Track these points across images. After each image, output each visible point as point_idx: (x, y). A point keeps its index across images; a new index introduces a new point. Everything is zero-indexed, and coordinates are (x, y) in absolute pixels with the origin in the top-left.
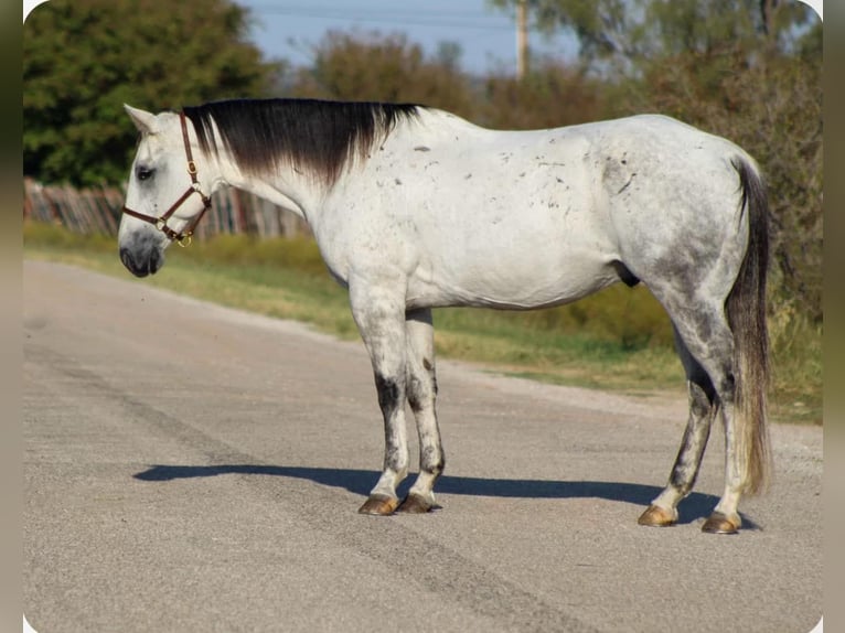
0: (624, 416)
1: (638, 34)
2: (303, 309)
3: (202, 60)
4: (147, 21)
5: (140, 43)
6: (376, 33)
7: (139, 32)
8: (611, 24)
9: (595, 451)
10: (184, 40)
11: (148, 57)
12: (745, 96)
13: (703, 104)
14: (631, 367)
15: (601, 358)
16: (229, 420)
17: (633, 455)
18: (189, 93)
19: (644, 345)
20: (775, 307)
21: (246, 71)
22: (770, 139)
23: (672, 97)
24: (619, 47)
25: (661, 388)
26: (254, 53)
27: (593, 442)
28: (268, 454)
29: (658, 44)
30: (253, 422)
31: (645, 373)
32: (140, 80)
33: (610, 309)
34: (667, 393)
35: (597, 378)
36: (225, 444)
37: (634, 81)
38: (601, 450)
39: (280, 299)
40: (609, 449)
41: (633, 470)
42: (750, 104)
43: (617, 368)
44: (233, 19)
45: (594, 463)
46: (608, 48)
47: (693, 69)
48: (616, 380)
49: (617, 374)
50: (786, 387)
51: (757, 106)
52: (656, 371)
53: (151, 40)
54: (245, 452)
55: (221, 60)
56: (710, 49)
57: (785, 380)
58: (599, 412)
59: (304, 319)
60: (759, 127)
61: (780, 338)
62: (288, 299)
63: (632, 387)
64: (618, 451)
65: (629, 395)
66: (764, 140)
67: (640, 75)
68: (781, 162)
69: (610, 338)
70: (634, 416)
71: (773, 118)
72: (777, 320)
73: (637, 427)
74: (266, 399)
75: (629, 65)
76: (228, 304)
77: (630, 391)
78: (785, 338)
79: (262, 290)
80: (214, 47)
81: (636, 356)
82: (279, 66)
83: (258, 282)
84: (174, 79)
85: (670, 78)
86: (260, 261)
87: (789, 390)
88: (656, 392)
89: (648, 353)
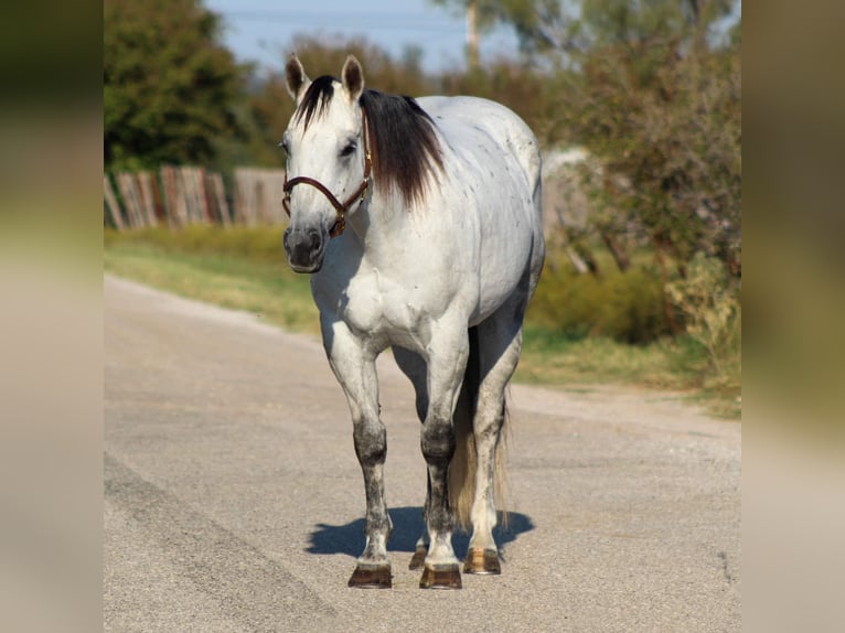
0: (563, 419)
1: (574, 28)
2: (254, 299)
3: (179, 62)
4: (127, 27)
5: (122, 48)
6: (339, 36)
7: (121, 37)
8: (548, 21)
9: (530, 467)
10: (162, 44)
11: (129, 60)
12: (681, 87)
13: (639, 95)
14: (571, 359)
15: (541, 349)
16: (140, 438)
17: (571, 471)
18: (167, 92)
19: (585, 335)
20: (715, 298)
21: (220, 72)
22: (706, 128)
23: (607, 88)
24: (557, 41)
25: (602, 382)
26: (227, 56)
27: (528, 455)
28: (171, 480)
29: (593, 38)
30: (166, 439)
31: (584, 365)
32: (122, 80)
33: (552, 296)
34: (606, 388)
35: (537, 371)
36: (128, 469)
37: (570, 73)
38: (537, 467)
39: (234, 288)
40: (546, 465)
41: (570, 492)
42: (686, 93)
43: (557, 359)
44: (208, 24)
45: (528, 484)
46: (546, 44)
47: (628, 61)
48: (557, 373)
49: (558, 366)
50: (729, 382)
51: (694, 96)
52: (595, 363)
53: (131, 45)
54: (146, 479)
55: (196, 61)
56: (643, 40)
57: (728, 374)
58: (536, 415)
59: (255, 310)
60: (695, 117)
61: (721, 332)
62: (242, 288)
63: (573, 381)
64: (555, 467)
65: (568, 391)
66: (700, 130)
67: (577, 68)
68: (719, 152)
69: (552, 325)
70: (572, 418)
71: (708, 107)
72: (717, 313)
73: (575, 434)
74: (189, 408)
75: (566, 59)
76: (184, 294)
77: (571, 386)
78: (726, 330)
79: (220, 279)
80: (190, 49)
81: (576, 347)
82: (250, 67)
83: (217, 270)
84: (152, 80)
85: (605, 68)
86: (223, 249)
87: (731, 385)
88: (597, 386)
89: (588, 343)
